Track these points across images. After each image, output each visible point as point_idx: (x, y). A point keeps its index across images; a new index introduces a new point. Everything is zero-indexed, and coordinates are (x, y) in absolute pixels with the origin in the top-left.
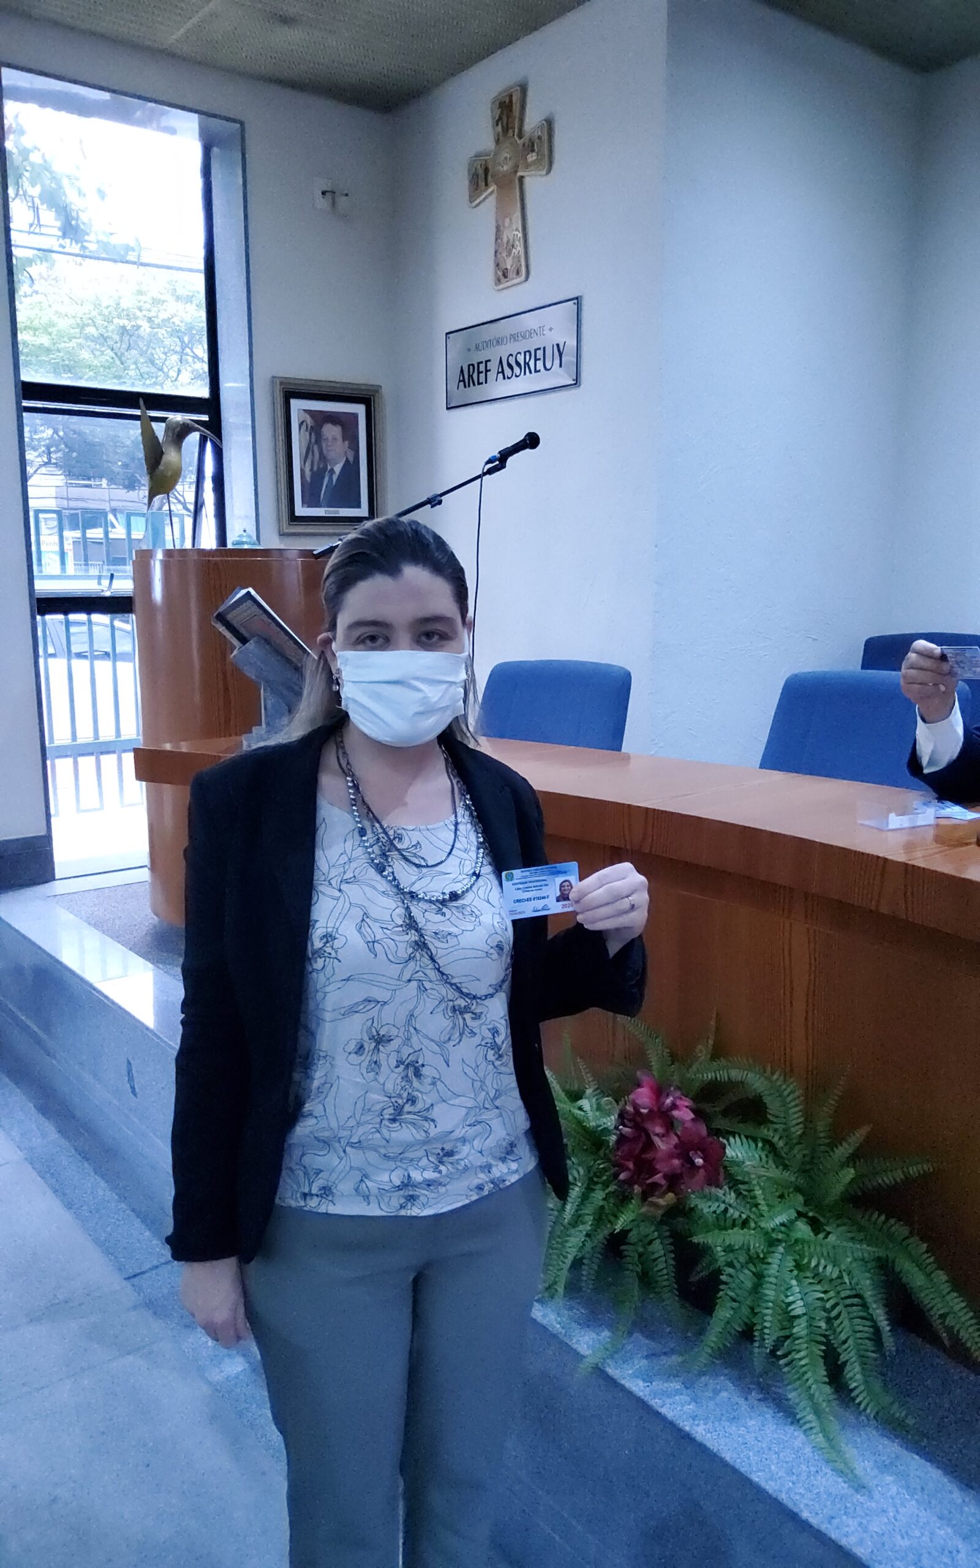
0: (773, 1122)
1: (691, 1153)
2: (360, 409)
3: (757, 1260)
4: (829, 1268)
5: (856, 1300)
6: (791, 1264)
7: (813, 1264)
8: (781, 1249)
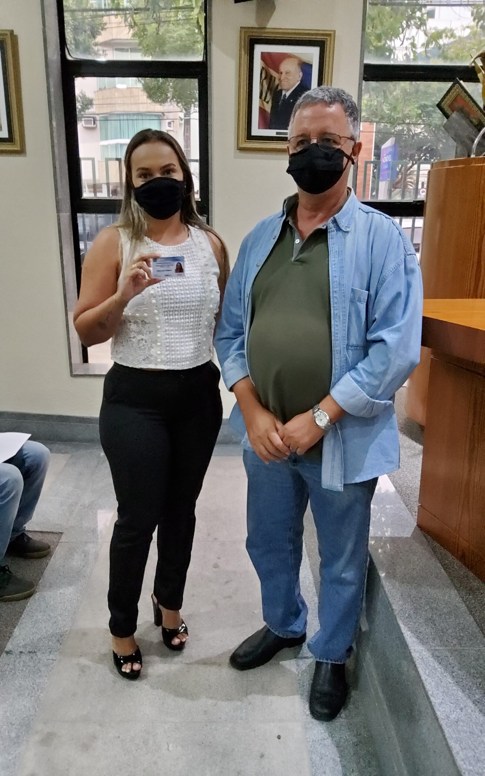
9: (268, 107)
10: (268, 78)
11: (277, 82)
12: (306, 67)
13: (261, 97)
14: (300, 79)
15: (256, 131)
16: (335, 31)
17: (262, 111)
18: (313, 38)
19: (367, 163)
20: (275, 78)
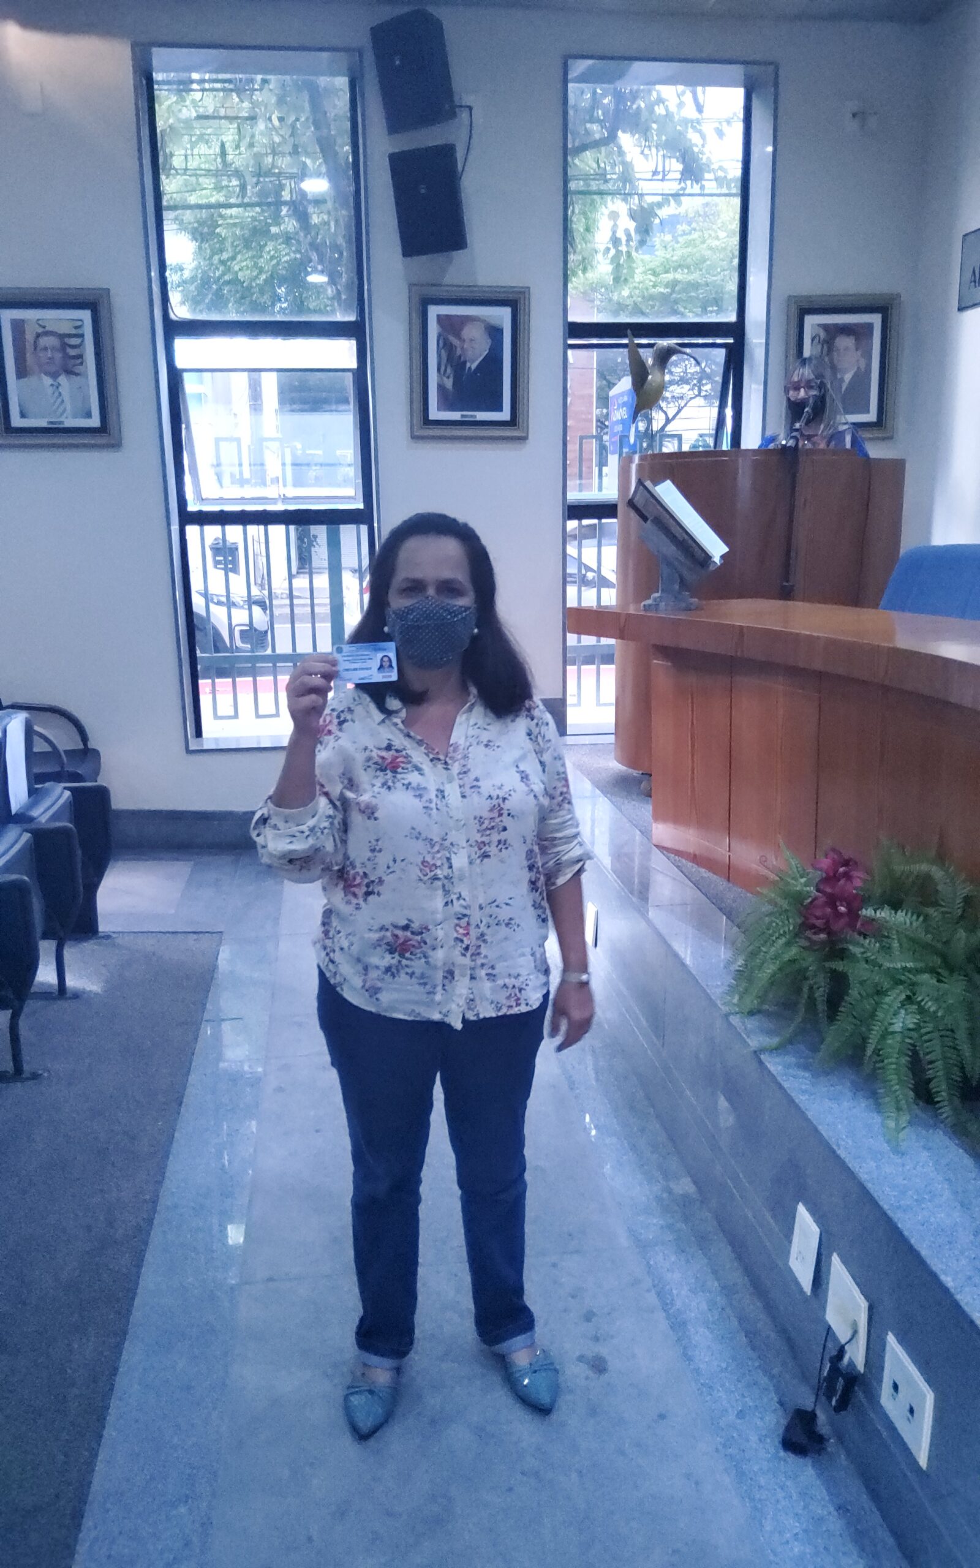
0: (942, 906)
1: (838, 904)
2: (876, 319)
3: (880, 992)
4: (930, 1003)
5: (948, 1033)
6: (903, 997)
7: (919, 999)
8: (901, 987)
9: (449, 383)
10: (446, 346)
11: (459, 352)
12: (495, 332)
13: (439, 370)
14: (488, 347)
15: (435, 414)
16: (528, 288)
17: (441, 388)
18: (502, 296)
19: (582, 438)
20: (456, 347)
